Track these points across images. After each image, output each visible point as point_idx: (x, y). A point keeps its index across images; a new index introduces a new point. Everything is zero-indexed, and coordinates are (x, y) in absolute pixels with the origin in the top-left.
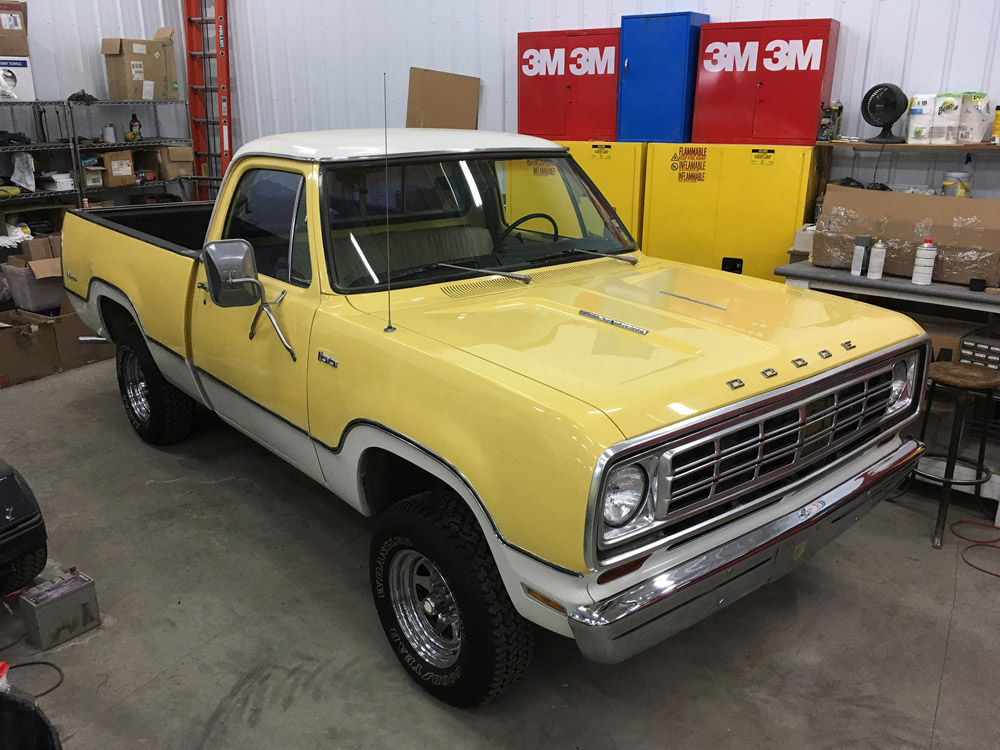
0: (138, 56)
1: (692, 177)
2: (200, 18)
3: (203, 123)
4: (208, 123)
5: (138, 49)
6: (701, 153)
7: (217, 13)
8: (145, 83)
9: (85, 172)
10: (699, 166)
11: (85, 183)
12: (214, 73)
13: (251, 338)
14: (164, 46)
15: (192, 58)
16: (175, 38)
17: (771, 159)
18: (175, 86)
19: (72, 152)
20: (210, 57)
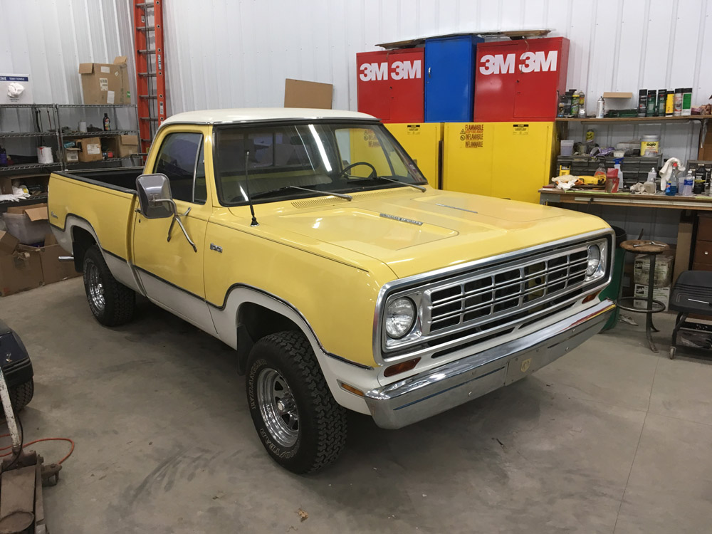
0: (104, 75)
1: (475, 145)
2: (145, 51)
3: (147, 120)
4: (150, 120)
5: (105, 70)
6: (480, 128)
7: (157, 46)
8: (109, 92)
9: (66, 151)
10: (479, 137)
11: (66, 159)
12: (155, 87)
13: (169, 241)
14: (121, 68)
15: (140, 77)
16: (129, 64)
17: (527, 131)
18: (129, 94)
19: (58, 138)
20: (152, 76)
